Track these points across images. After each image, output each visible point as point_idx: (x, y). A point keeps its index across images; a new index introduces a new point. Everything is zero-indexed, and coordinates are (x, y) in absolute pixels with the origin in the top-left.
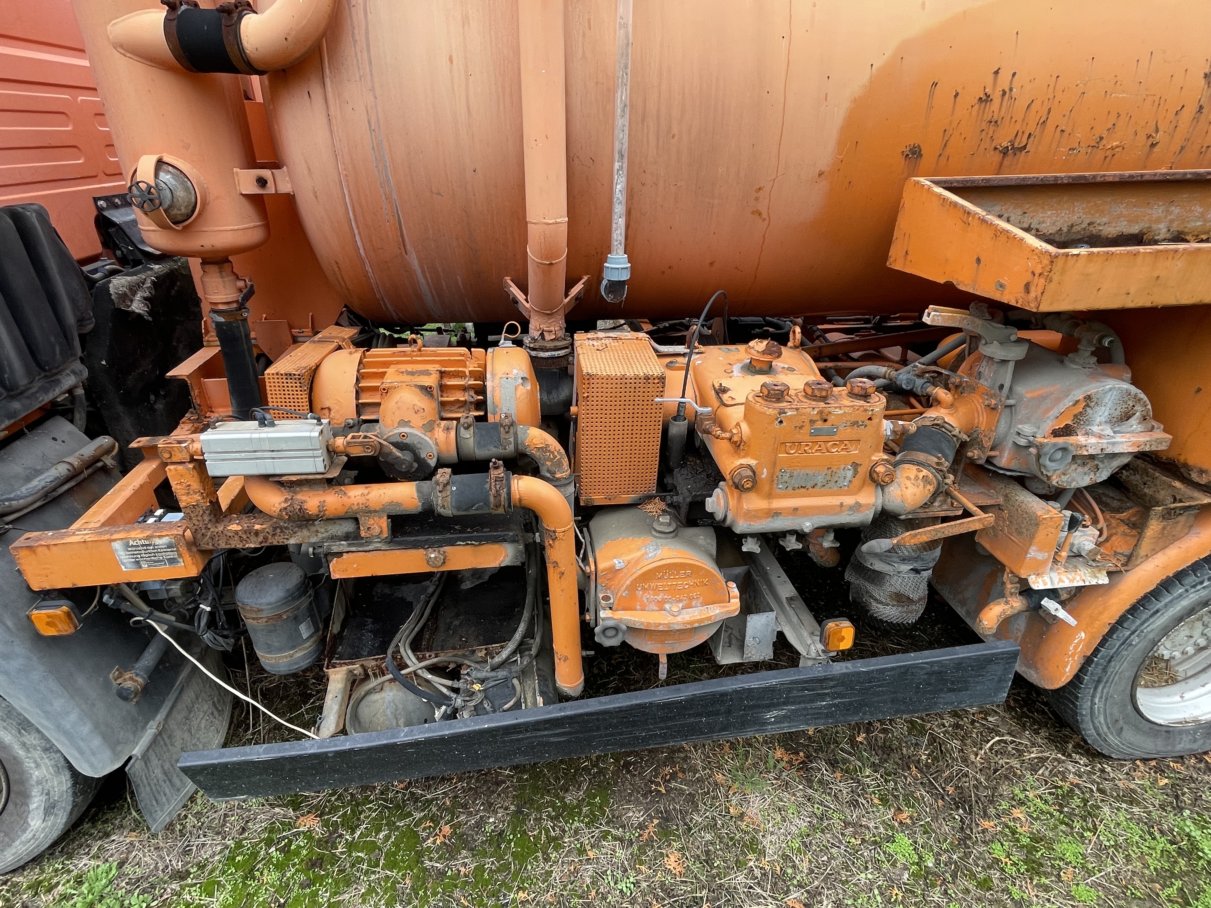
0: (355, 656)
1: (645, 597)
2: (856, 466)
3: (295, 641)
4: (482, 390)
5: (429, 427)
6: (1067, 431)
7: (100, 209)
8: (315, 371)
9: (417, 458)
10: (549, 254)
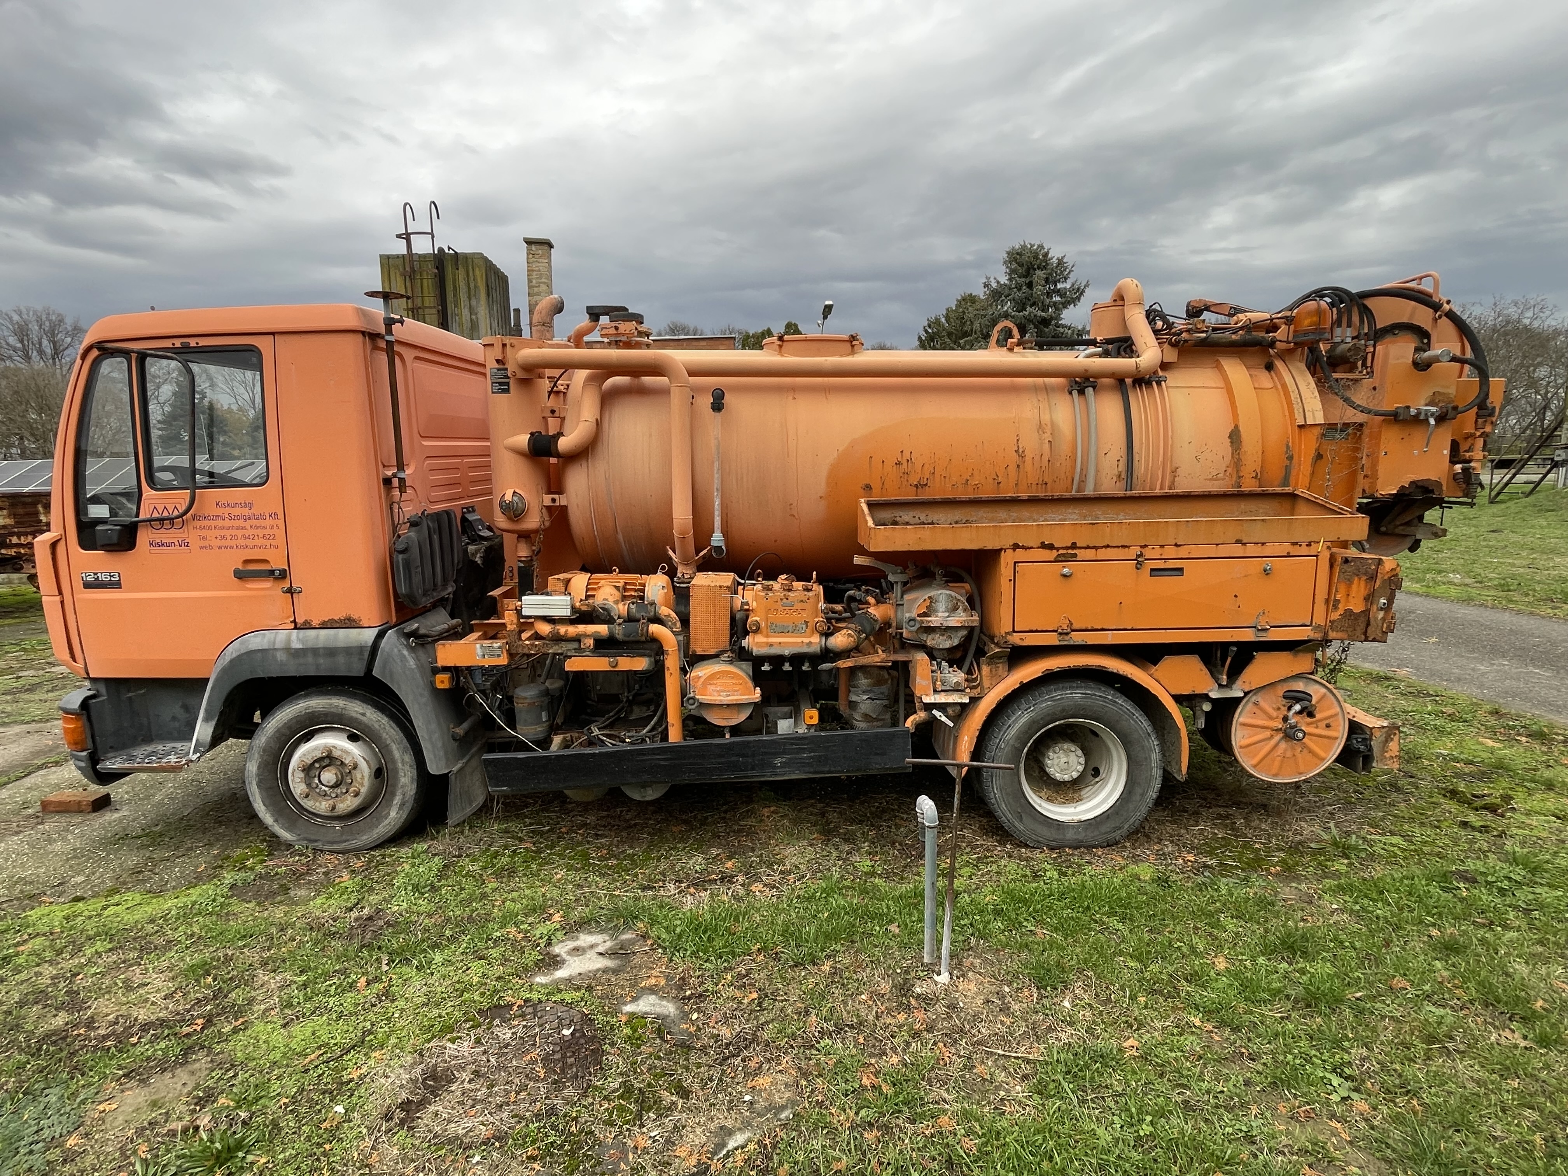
0: (567, 731)
1: (711, 688)
2: (806, 622)
3: (539, 721)
4: (643, 591)
5: (616, 602)
6: (925, 615)
7: (463, 513)
8: (569, 581)
9: (609, 614)
10: (683, 533)
